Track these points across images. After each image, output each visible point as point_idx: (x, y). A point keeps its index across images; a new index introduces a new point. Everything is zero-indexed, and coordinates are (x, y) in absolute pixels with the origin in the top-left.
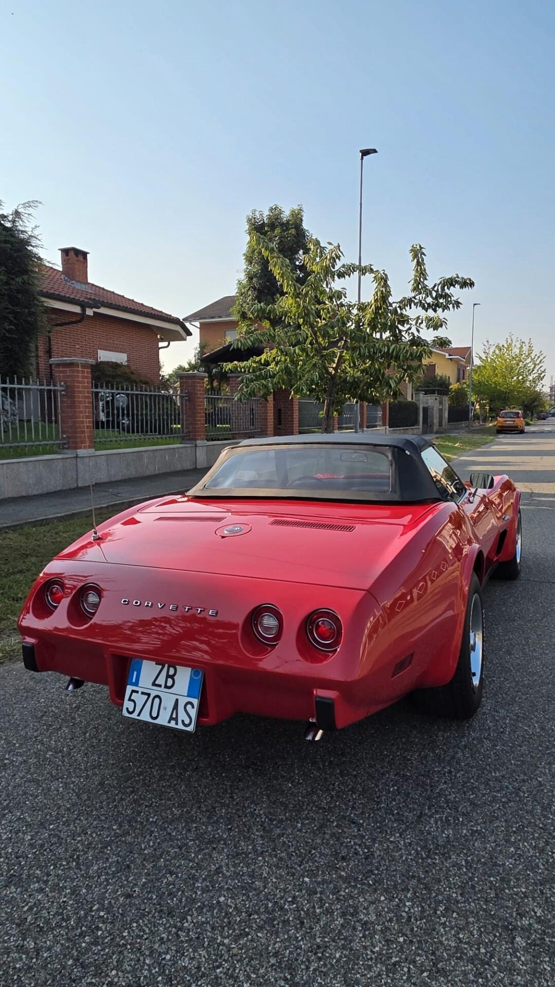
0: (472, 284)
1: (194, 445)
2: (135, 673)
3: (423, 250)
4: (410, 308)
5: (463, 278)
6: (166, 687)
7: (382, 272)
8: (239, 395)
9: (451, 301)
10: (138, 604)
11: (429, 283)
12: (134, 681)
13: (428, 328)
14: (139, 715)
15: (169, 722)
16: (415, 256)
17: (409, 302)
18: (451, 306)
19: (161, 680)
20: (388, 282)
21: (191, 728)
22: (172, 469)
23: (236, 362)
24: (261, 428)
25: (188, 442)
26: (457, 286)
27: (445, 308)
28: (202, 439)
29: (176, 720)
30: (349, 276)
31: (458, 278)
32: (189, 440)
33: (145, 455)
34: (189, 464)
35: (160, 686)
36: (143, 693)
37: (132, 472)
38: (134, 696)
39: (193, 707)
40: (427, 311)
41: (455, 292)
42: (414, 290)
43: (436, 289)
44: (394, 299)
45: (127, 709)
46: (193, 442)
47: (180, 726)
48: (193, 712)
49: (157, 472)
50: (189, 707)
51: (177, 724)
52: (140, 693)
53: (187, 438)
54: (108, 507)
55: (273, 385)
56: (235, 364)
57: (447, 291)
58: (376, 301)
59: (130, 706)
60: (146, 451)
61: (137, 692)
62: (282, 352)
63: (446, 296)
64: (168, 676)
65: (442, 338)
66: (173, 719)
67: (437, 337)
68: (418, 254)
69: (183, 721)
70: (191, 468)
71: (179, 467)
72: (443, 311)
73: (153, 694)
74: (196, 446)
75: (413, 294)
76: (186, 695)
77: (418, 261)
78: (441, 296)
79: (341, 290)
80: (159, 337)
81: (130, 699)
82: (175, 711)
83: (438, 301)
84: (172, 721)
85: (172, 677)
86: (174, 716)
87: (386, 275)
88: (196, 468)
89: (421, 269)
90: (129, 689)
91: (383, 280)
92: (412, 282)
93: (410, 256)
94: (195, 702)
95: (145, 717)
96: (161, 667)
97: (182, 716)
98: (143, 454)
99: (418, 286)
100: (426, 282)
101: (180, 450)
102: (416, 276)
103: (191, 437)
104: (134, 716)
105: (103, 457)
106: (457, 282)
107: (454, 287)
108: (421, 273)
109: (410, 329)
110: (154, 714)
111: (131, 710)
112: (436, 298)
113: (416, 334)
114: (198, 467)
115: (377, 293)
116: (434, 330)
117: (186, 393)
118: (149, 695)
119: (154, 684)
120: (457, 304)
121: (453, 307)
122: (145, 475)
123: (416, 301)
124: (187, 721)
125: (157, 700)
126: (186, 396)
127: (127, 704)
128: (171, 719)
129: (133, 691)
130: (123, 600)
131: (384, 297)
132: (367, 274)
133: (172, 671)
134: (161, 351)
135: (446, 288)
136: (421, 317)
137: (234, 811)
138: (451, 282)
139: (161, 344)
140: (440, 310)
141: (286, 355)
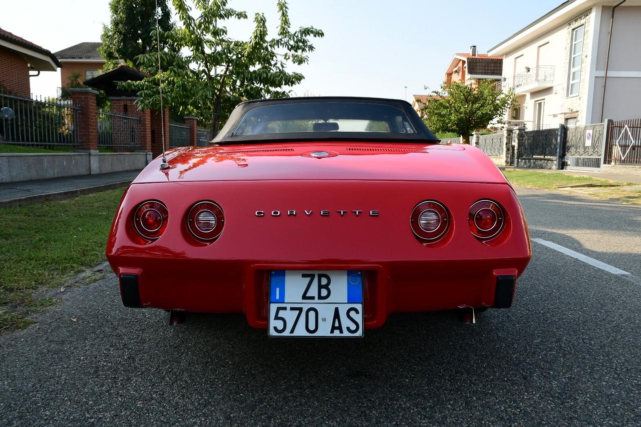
0: (322, 34)
1: (88, 154)
2: (278, 290)
3: (287, 5)
4: (278, 47)
5: (316, 30)
6: (320, 297)
7: (261, 15)
8: (142, 105)
9: (307, 45)
10: (279, 214)
11: (292, 30)
12: (278, 297)
13: (294, 63)
14: (292, 331)
15: (332, 332)
16: (281, 9)
17: (278, 42)
18: (307, 49)
19: (313, 291)
20: (266, 24)
21: (359, 333)
22: (70, 174)
23: (129, 81)
24: (141, 144)
25: (81, 151)
26: (312, 35)
27: (304, 50)
28: (95, 149)
29: (340, 328)
30: (228, 19)
31: (313, 28)
32: (83, 149)
33: (45, 159)
34: (84, 170)
35: (313, 298)
36: (292, 309)
37: (33, 175)
38: (282, 314)
39: (357, 312)
40: (290, 51)
41: (311, 39)
42: (282, 34)
43: (296, 35)
44: (268, 38)
45: (275, 328)
46: (88, 151)
47: (346, 334)
48: (359, 318)
49: (56, 176)
50: (352, 314)
51: (341, 332)
52: (288, 309)
53: (81, 147)
54: (26, 200)
55: (172, 99)
56: (129, 83)
57: (304, 37)
58: (256, 37)
59: (280, 325)
60: (46, 156)
61: (285, 309)
62: (175, 73)
63: (304, 42)
64: (320, 287)
65: (298, 74)
66: (337, 328)
67: (294, 73)
68: (283, 7)
69: (348, 329)
70: (87, 173)
71: (75, 173)
72: (302, 52)
73: (305, 308)
74: (90, 154)
75: (280, 37)
76: (347, 302)
77: (283, 13)
78: (300, 41)
79: (223, 28)
80: (29, 65)
81: (277, 318)
82: (337, 320)
83: (298, 45)
84: (335, 331)
85: (326, 287)
86: (337, 325)
87: (265, 18)
88: (90, 174)
89: (286, 19)
90: (273, 308)
91: (261, 21)
92: (279, 28)
93: (277, 8)
94: (359, 307)
95: (300, 331)
96: (308, 280)
97: (346, 323)
98: (43, 158)
99: (284, 32)
100: (289, 30)
101: (77, 157)
102: (282, 24)
103: (85, 147)
104: (286, 333)
105: (5, 158)
106: (312, 32)
107: (309, 35)
108: (286, 22)
109: (276, 64)
110: (312, 327)
111: (280, 327)
112: (296, 42)
113: (281, 68)
114: (92, 173)
115: (256, 31)
116: (298, 64)
117: (79, 107)
118: (301, 310)
119: (304, 297)
120: (311, 48)
121: (309, 50)
122: (45, 178)
123: (282, 42)
124: (353, 327)
125: (312, 314)
126: (79, 110)
127: (273, 323)
128: (333, 328)
129: (279, 309)
130: (256, 212)
131: (261, 35)
132: (242, 18)
133: (324, 281)
134: (31, 78)
135: (304, 35)
136: (288, 54)
137: (384, 410)
138: (307, 32)
139: (31, 73)
140: (300, 51)
141: (179, 76)
